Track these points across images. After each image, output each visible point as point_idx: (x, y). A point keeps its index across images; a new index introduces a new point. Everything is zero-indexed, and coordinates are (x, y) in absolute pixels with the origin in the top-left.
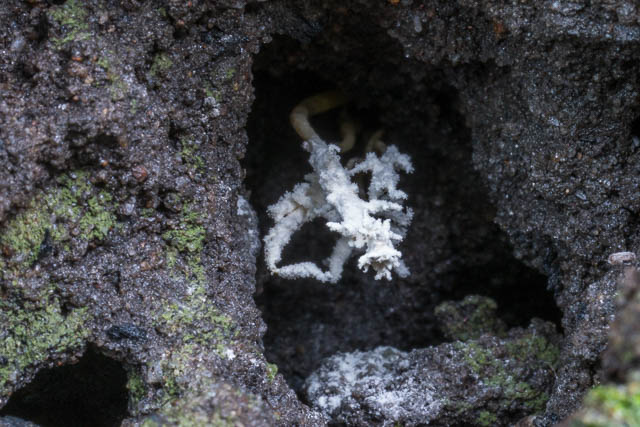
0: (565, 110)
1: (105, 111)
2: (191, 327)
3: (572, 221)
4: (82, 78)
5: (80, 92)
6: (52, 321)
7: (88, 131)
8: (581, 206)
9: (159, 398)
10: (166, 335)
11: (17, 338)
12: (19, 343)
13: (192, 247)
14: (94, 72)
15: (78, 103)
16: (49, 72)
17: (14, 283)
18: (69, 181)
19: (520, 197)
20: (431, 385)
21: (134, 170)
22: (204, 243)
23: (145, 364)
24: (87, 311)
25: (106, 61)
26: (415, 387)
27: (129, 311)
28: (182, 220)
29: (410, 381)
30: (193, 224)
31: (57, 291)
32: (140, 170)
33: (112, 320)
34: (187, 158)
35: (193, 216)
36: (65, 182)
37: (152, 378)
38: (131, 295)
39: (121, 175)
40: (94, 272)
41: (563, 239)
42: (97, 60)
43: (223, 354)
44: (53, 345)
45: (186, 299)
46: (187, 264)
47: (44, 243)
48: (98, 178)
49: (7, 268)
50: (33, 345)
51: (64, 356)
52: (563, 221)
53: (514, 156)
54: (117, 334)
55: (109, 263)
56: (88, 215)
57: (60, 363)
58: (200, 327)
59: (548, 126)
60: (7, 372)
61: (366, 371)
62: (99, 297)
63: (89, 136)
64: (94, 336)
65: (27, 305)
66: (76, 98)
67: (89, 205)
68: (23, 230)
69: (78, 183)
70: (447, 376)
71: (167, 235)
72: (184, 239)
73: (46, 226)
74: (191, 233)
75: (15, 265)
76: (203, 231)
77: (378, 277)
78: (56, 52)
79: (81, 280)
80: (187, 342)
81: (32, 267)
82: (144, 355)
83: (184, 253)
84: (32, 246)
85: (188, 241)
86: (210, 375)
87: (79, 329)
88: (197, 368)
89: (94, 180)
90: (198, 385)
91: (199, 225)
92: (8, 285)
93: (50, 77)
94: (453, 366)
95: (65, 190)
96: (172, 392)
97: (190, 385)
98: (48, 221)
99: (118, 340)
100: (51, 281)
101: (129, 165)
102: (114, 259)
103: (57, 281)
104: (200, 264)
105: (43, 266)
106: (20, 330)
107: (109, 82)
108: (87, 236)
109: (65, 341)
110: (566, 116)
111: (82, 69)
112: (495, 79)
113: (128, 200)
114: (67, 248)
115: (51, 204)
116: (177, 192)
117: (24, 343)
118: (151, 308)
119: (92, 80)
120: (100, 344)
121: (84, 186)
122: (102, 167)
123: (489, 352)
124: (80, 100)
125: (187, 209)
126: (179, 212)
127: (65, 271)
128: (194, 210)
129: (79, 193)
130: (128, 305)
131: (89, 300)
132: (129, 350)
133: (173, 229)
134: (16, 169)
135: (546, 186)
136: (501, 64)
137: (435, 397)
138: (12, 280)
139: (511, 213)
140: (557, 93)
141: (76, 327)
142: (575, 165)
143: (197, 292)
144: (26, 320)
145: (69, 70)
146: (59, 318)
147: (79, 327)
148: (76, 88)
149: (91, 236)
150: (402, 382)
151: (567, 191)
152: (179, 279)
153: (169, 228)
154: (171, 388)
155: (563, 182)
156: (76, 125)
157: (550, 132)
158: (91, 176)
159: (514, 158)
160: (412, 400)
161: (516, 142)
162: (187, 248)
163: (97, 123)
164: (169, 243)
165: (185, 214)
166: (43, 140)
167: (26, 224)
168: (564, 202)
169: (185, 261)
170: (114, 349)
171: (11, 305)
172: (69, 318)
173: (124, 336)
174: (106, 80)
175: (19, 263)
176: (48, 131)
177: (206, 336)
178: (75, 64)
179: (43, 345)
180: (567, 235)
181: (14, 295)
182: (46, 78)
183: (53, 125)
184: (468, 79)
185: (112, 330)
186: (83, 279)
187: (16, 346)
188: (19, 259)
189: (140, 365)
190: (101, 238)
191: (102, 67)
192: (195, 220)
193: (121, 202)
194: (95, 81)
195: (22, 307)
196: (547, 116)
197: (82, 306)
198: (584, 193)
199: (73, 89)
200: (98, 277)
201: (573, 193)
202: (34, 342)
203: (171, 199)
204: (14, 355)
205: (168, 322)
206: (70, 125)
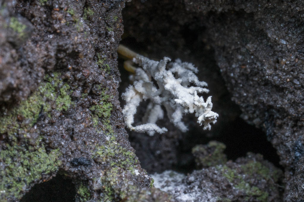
0: (290, 35)
1: (76, 38)
2: (114, 158)
3: (290, 96)
4: (60, 20)
5: (61, 28)
6: (43, 157)
7: (67, 49)
8: (295, 88)
9: (102, 198)
10: (100, 163)
11: (24, 167)
12: (26, 170)
13: (106, 114)
14: (66, 17)
15: (59, 34)
16: (40, 17)
17: (25, 136)
18: (50, 78)
19: (251, 85)
20: (209, 190)
21: (83, 71)
22: (111, 112)
23: (91, 180)
24: (59, 151)
25: (72, 11)
26: (199, 191)
27: (80, 150)
28: (101, 99)
29: (196, 188)
30: (106, 102)
31: (44, 140)
32: (86, 72)
33: (72, 156)
34: (101, 65)
35: (106, 97)
36: (48, 79)
37: (96, 187)
38: (80, 142)
39: (76, 74)
40: (61, 129)
41: (284, 106)
42: (67, 10)
43: (133, 172)
44: (44, 170)
45: (106, 143)
46: (103, 124)
47: (40, 113)
48: (66, 76)
49: (20, 127)
50: (34, 171)
51: (48, 176)
52: (283, 97)
53: (250, 63)
54: (76, 163)
55: (69, 124)
56: (59, 97)
57: (45, 180)
58: (120, 158)
59: (279, 44)
60: (21, 186)
61: (165, 184)
62: (65, 143)
63: (68, 52)
64: (63, 164)
65: (30, 148)
66: (58, 31)
67: (60, 92)
68: (28, 106)
69: (55, 79)
70: (217, 185)
71: (93, 108)
72: (102, 110)
73: (41, 103)
74: (105, 107)
75: (25, 126)
76: (112, 106)
77: (205, 128)
78: (42, 6)
79: (55, 134)
80: (113, 166)
81: (33, 126)
82: (91, 174)
83: (102, 118)
84: (34, 115)
85: (104, 111)
86: (132, 184)
87: (56, 161)
88: (123, 180)
89: (63, 77)
90: (128, 190)
91: (109, 102)
92: (22, 137)
93: (41, 20)
94: (219, 179)
95: (48, 83)
96: (110, 194)
97: (122, 190)
98: (42, 101)
99: (76, 166)
100: (40, 135)
101: (81, 69)
102: (71, 121)
103: (44, 135)
104: (110, 124)
105: (38, 126)
106: (26, 162)
107: (75, 22)
108: (60, 108)
109: (50, 168)
110: (291, 39)
111: (60, 15)
112: (231, 22)
113: (77, 89)
114: (49, 116)
115: (42, 91)
116: (99, 84)
117: (29, 169)
118: (91, 149)
119: (65, 21)
120: (66, 170)
121: (58, 81)
122: (68, 70)
123: (235, 171)
124: (61, 32)
125: (104, 93)
126: (99, 95)
127: (49, 129)
128: (107, 94)
129: (56, 85)
130: (79, 147)
131: (60, 144)
132: (82, 172)
133: (96, 105)
134: (32, 71)
135: (276, 78)
136: (248, 12)
137: (212, 196)
138: (23, 134)
139: (245, 94)
140: (285, 26)
141: (54, 160)
142: (294, 65)
143: (111, 140)
144: (30, 157)
145: (53, 16)
146: (46, 155)
147: (56, 159)
148: (58, 26)
149: (61, 109)
150: (191, 189)
151: (288, 80)
152: (101, 132)
153: (94, 104)
154: (109, 192)
155: (286, 75)
156: (62, 46)
157: (280, 48)
158: (62, 75)
159: (250, 64)
160: (200, 198)
161: (252, 54)
162: (103, 115)
163: (73, 45)
164: (93, 113)
165: (103, 96)
166: (45, 54)
167: (29, 103)
168: (286, 86)
169: (103, 122)
170: (74, 171)
171: (22, 148)
172: (50, 155)
173: (80, 164)
174: (73, 21)
175: (28, 125)
176: (47, 49)
177: (123, 163)
178: (57, 12)
179: (39, 170)
180: (286, 104)
181: (24, 142)
182: (39, 21)
183: (49, 46)
184: (214, 22)
185: (74, 161)
186: (57, 133)
187: (24, 171)
188: (27, 122)
189: (88, 180)
190: (66, 110)
191: (70, 14)
192: (108, 99)
193: (74, 90)
194: (66, 22)
195: (28, 149)
196: (279, 39)
197: (56, 148)
198: (298, 80)
199: (57, 26)
200: (63, 132)
201: (291, 81)
202: (34, 169)
203: (96, 88)
204: (24, 176)
205: (101, 156)
206: (59, 46)
